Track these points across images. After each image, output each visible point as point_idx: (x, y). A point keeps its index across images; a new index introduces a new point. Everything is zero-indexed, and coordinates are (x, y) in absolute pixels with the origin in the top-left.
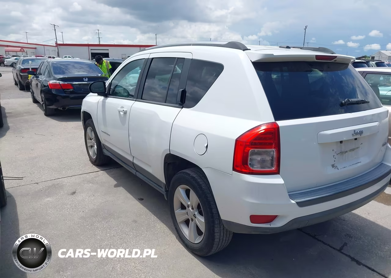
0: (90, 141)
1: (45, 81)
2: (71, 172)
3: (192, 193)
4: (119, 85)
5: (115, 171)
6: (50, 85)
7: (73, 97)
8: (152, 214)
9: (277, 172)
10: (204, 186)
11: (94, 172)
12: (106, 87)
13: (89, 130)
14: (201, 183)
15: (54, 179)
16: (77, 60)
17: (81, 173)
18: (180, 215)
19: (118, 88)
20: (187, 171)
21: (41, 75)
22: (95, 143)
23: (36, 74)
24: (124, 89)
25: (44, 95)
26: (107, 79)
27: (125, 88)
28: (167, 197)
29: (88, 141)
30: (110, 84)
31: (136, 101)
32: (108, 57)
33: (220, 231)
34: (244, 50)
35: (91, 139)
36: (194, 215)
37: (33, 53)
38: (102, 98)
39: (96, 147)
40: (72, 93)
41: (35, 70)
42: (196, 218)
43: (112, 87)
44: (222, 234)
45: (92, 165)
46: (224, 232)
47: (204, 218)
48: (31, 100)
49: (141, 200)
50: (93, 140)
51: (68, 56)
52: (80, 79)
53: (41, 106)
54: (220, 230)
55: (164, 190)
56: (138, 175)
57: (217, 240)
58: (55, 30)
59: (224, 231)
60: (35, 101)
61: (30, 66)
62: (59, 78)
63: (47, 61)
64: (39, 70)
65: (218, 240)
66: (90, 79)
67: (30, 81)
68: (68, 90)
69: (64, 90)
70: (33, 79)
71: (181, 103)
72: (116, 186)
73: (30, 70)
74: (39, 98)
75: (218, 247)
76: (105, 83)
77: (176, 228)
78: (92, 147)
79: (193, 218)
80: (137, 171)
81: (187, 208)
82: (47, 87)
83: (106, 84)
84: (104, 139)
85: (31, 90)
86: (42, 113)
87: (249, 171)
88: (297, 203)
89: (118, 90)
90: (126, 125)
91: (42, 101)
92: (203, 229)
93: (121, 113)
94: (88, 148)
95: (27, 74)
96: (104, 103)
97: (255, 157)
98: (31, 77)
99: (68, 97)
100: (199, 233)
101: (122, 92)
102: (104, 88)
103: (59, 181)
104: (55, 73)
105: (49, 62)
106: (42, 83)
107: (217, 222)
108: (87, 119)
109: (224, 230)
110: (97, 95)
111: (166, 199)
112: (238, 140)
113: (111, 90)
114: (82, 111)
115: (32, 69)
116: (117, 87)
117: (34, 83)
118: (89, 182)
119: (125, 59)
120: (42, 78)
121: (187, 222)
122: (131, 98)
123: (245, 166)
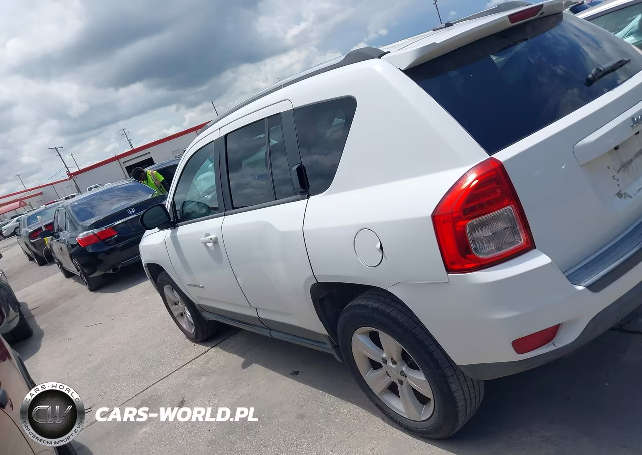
0: (176, 306)
1: (72, 237)
2: (164, 369)
3: (384, 337)
4: (187, 200)
5: (233, 340)
6: (79, 241)
7: (122, 246)
8: (324, 393)
9: (530, 246)
10: (400, 317)
11: (201, 355)
12: (168, 210)
13: (167, 289)
14: (394, 315)
15: (142, 392)
16: (108, 186)
17: (180, 364)
18: (376, 381)
19: (189, 204)
20: (358, 301)
21: (62, 230)
22: (185, 307)
23: (53, 233)
24: (198, 203)
25: (78, 260)
26: (165, 198)
27: (198, 201)
28: (340, 357)
29: (172, 308)
30: (173, 204)
31: (225, 216)
32: (154, 164)
33: (462, 386)
34: (379, 57)
35: (176, 304)
36: (402, 373)
37: (41, 203)
38: (168, 232)
39: (189, 314)
40: (118, 240)
41: (50, 226)
42: (406, 377)
43: (178, 208)
44: (466, 390)
45: (194, 344)
46: (468, 385)
47: (423, 374)
48: (61, 275)
49: (295, 374)
50: (180, 304)
51: (93, 186)
52: (123, 214)
53: (79, 279)
54: (460, 383)
55: (329, 346)
56: (275, 335)
57: (461, 404)
58: (60, 155)
59: (468, 383)
60: (69, 274)
61: (41, 223)
62: (89, 225)
63: (62, 206)
64: (55, 223)
65: (463, 403)
66: (138, 207)
67: (48, 246)
68: (110, 238)
69: (104, 240)
70: (52, 242)
71: (305, 190)
72: (245, 366)
73: (44, 229)
74: (72, 268)
75: (466, 414)
76: (163, 207)
77: (377, 405)
78: (182, 315)
79: (403, 378)
80: (271, 330)
81: (383, 365)
82: (78, 246)
83: (166, 207)
84: (197, 296)
85: (55, 260)
86: (85, 288)
87: (479, 264)
88: (589, 287)
89: (188, 208)
90: (225, 260)
91: (78, 270)
92: (427, 392)
93: (208, 244)
94: (178, 319)
95: (40, 238)
96: (174, 238)
97: (479, 233)
98: (47, 239)
99: (114, 249)
100: (423, 400)
101: (196, 209)
102: (165, 214)
103: (151, 392)
104: (83, 220)
105: (67, 206)
106: (68, 242)
107: (449, 373)
108: (157, 273)
109: (466, 381)
110: (159, 230)
111: (339, 360)
112: (437, 214)
113: (178, 212)
114: (144, 264)
115: (45, 226)
116: (186, 204)
117: (56, 247)
118: (199, 375)
119: (181, 157)
120: (65, 235)
121: (393, 389)
122: (214, 213)
123: (468, 256)
